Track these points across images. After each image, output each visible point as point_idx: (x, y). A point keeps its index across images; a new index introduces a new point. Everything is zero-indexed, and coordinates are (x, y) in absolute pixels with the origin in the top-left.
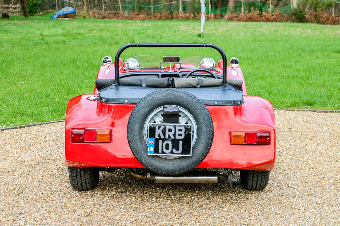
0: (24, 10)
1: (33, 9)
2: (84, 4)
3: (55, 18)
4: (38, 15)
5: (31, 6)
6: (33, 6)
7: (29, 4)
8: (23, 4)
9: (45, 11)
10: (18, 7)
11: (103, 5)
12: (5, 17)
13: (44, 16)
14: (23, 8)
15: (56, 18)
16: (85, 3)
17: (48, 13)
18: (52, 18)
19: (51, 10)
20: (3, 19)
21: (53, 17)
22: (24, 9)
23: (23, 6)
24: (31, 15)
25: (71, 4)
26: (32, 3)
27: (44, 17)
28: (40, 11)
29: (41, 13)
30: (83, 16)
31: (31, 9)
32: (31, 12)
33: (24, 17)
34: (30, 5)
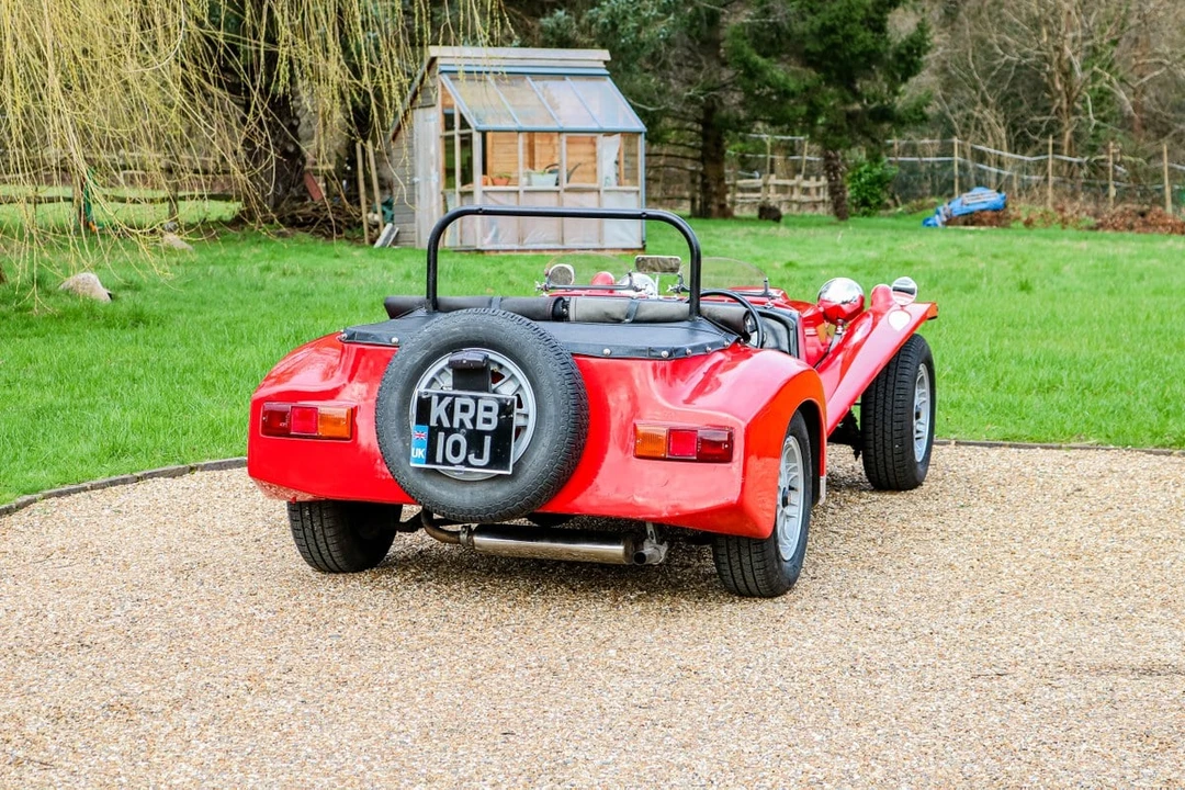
0: (836, 197)
1: (872, 195)
2: (1046, 180)
3: (936, 225)
4: (889, 216)
5: (866, 183)
6: (871, 183)
7: (860, 176)
8: (835, 175)
9: (914, 202)
10: (824, 186)
11: (1112, 183)
12: (766, 219)
13: (909, 217)
14: (835, 191)
15: (940, 225)
16: (1052, 179)
17: (921, 208)
18: (929, 225)
19: (934, 200)
20: (762, 221)
21: (930, 222)
22: (838, 193)
23: (833, 183)
24: (865, 214)
25: (1003, 180)
26: (868, 175)
27: (902, 222)
28: (900, 202)
29: (900, 209)
30: (1025, 218)
31: (864, 194)
32: (865, 203)
33: (833, 219)
34: (863, 180)
